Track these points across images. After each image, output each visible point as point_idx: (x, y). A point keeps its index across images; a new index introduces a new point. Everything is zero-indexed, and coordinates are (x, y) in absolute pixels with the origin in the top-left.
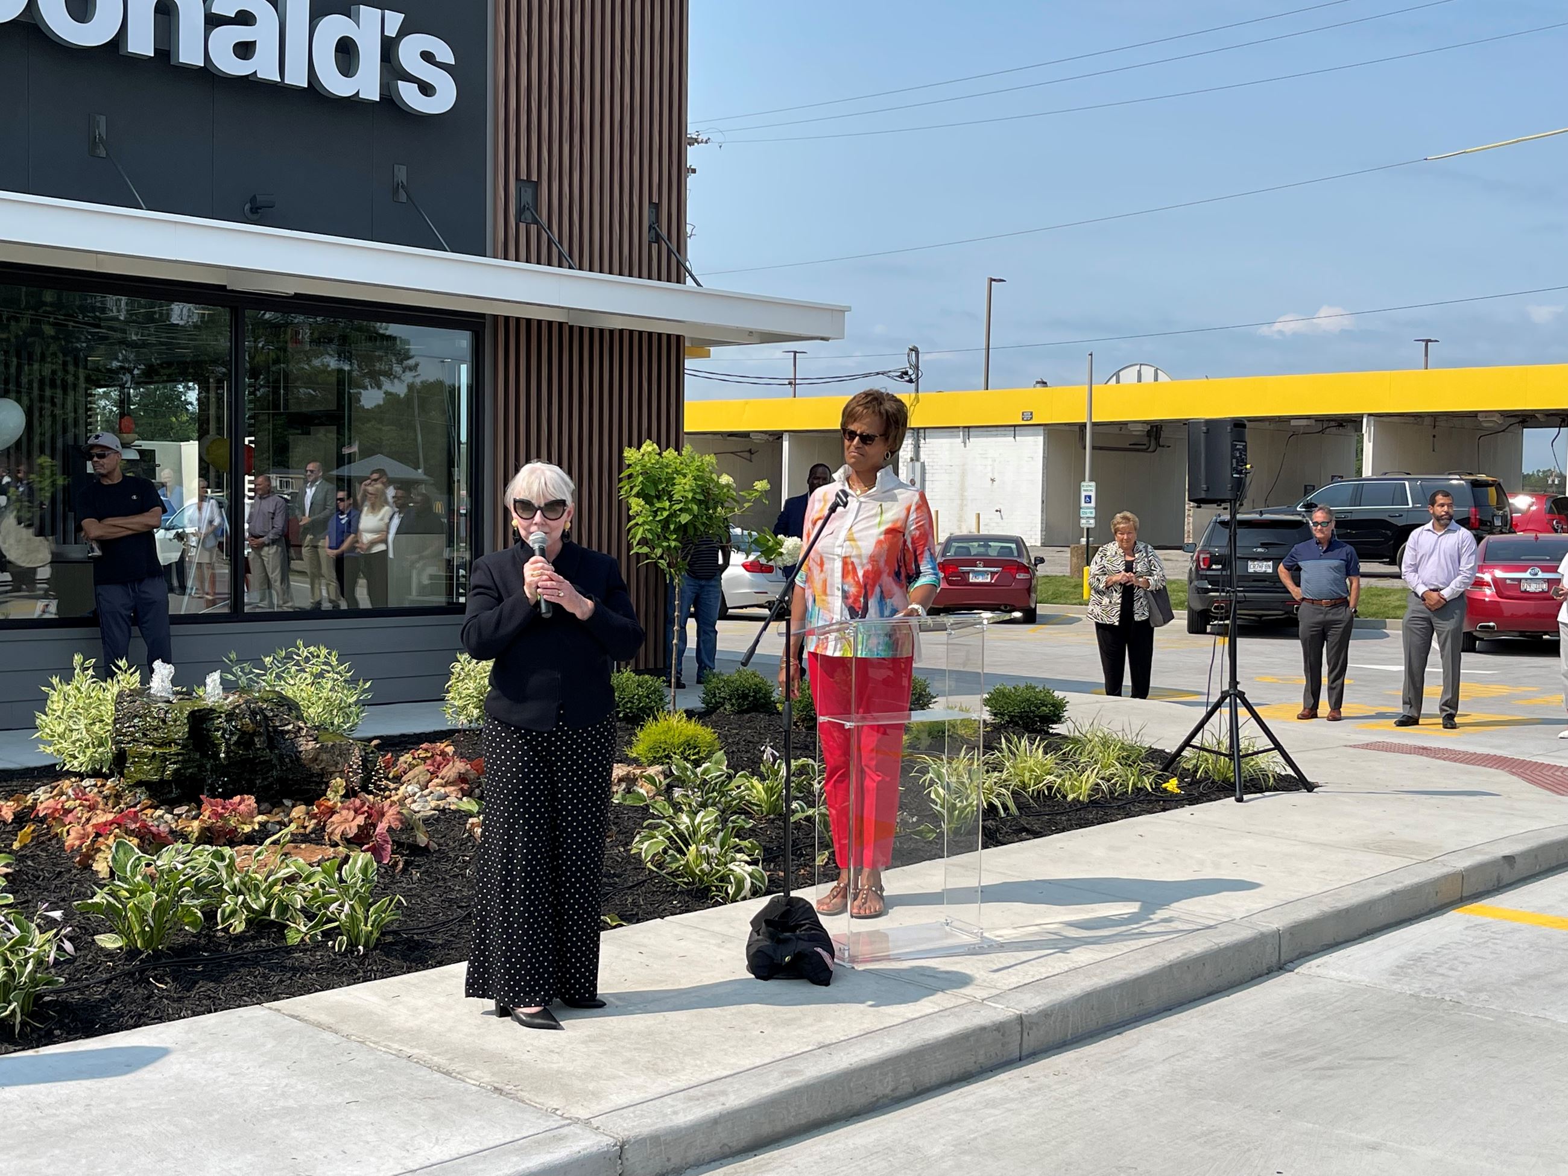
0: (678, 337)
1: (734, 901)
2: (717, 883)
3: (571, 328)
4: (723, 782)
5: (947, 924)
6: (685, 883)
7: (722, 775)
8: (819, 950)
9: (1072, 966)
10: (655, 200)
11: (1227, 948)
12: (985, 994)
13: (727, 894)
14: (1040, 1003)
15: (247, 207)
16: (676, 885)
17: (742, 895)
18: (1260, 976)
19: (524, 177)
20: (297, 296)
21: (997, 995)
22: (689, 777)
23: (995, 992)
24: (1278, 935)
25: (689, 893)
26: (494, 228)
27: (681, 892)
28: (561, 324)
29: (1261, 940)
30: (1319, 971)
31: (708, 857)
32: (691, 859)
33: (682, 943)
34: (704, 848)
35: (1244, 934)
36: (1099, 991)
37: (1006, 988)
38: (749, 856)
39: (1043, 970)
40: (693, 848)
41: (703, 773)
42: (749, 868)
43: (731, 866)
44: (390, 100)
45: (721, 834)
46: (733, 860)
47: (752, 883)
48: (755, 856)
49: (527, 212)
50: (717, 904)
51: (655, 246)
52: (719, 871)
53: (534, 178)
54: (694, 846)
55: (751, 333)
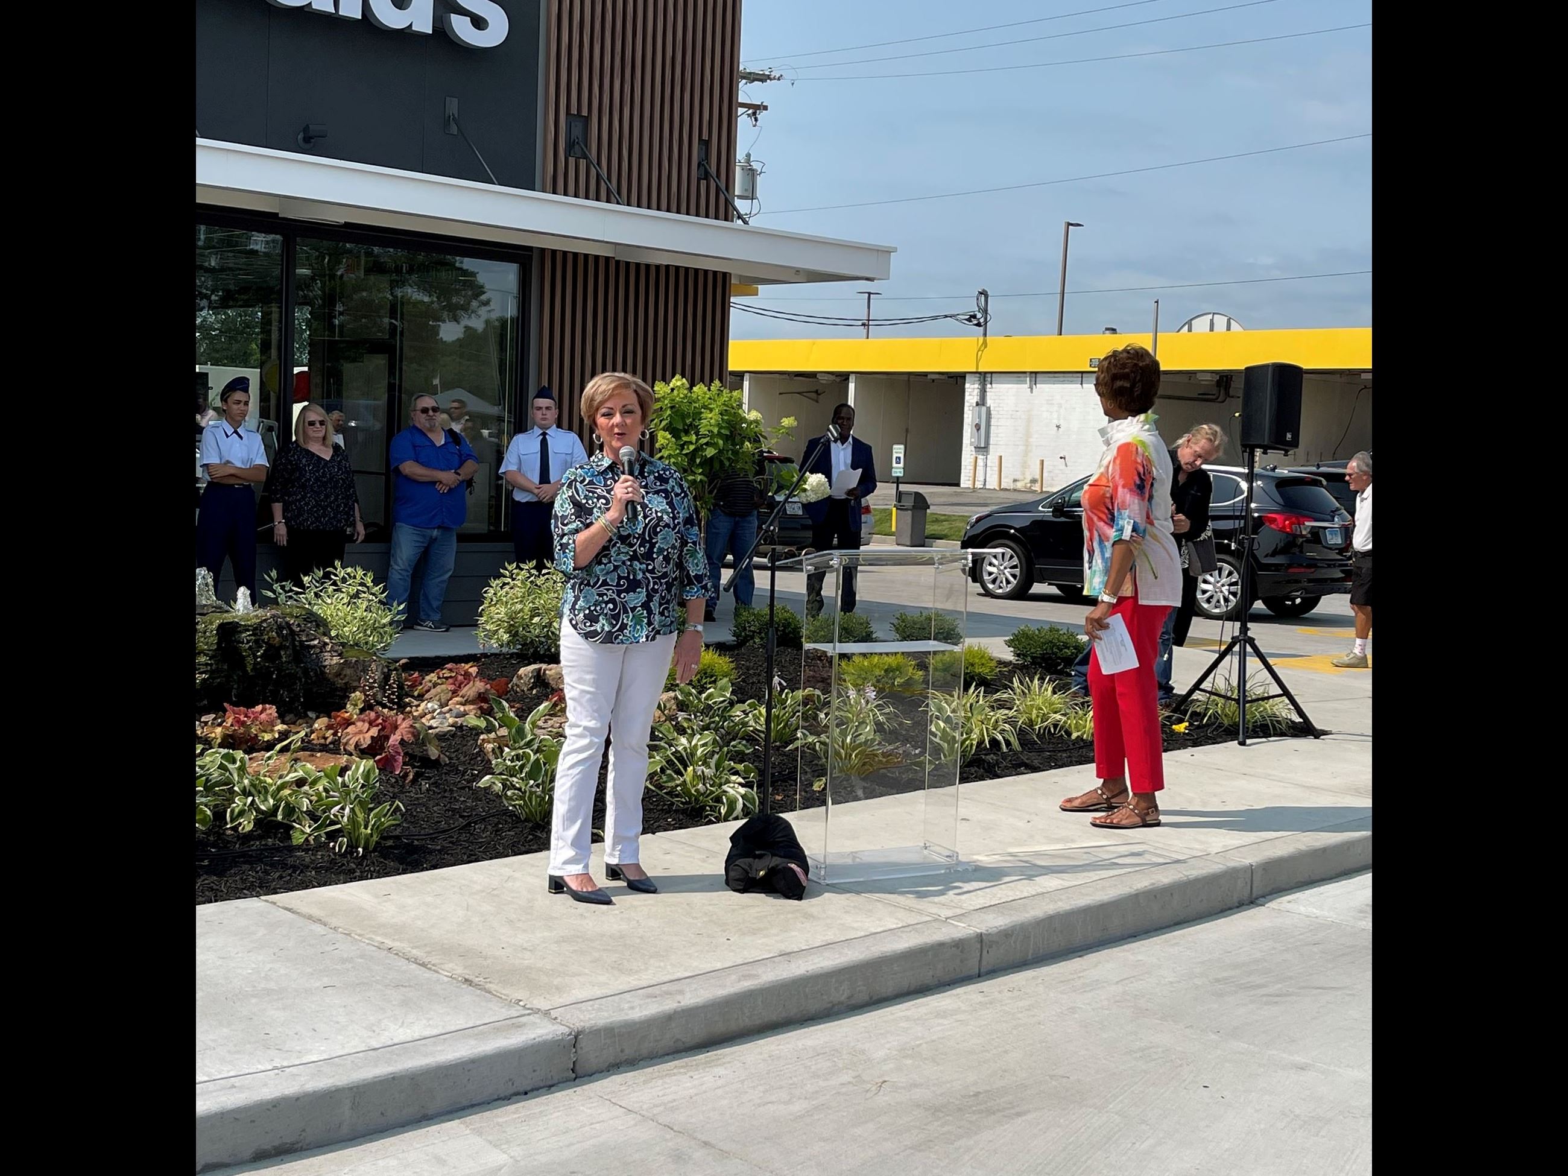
0: (725, 274)
1: (726, 820)
2: (711, 803)
3: (618, 262)
4: (726, 707)
5: (926, 848)
6: (682, 803)
7: (724, 701)
8: (793, 866)
9: (1040, 890)
10: (705, 137)
11: (1197, 881)
12: (950, 913)
13: (720, 813)
14: (1001, 923)
15: (301, 136)
16: (673, 804)
17: (734, 815)
18: (1230, 909)
19: (574, 111)
20: (347, 225)
21: (962, 915)
22: (692, 703)
23: (959, 911)
24: (1251, 870)
25: (683, 812)
26: (544, 164)
27: (676, 811)
28: (607, 259)
29: (1232, 874)
30: (1289, 906)
31: (703, 778)
32: (688, 780)
33: (668, 857)
34: (700, 769)
35: (1215, 867)
36: (1062, 915)
37: (972, 908)
38: (744, 778)
39: (1010, 893)
40: (690, 769)
41: (707, 699)
42: (742, 790)
43: (725, 787)
44: (442, 33)
45: (716, 756)
46: (728, 782)
47: (744, 804)
48: (750, 779)
49: (576, 147)
50: (710, 822)
51: (703, 183)
52: (712, 792)
53: (585, 113)
54: (691, 768)
55: (798, 271)
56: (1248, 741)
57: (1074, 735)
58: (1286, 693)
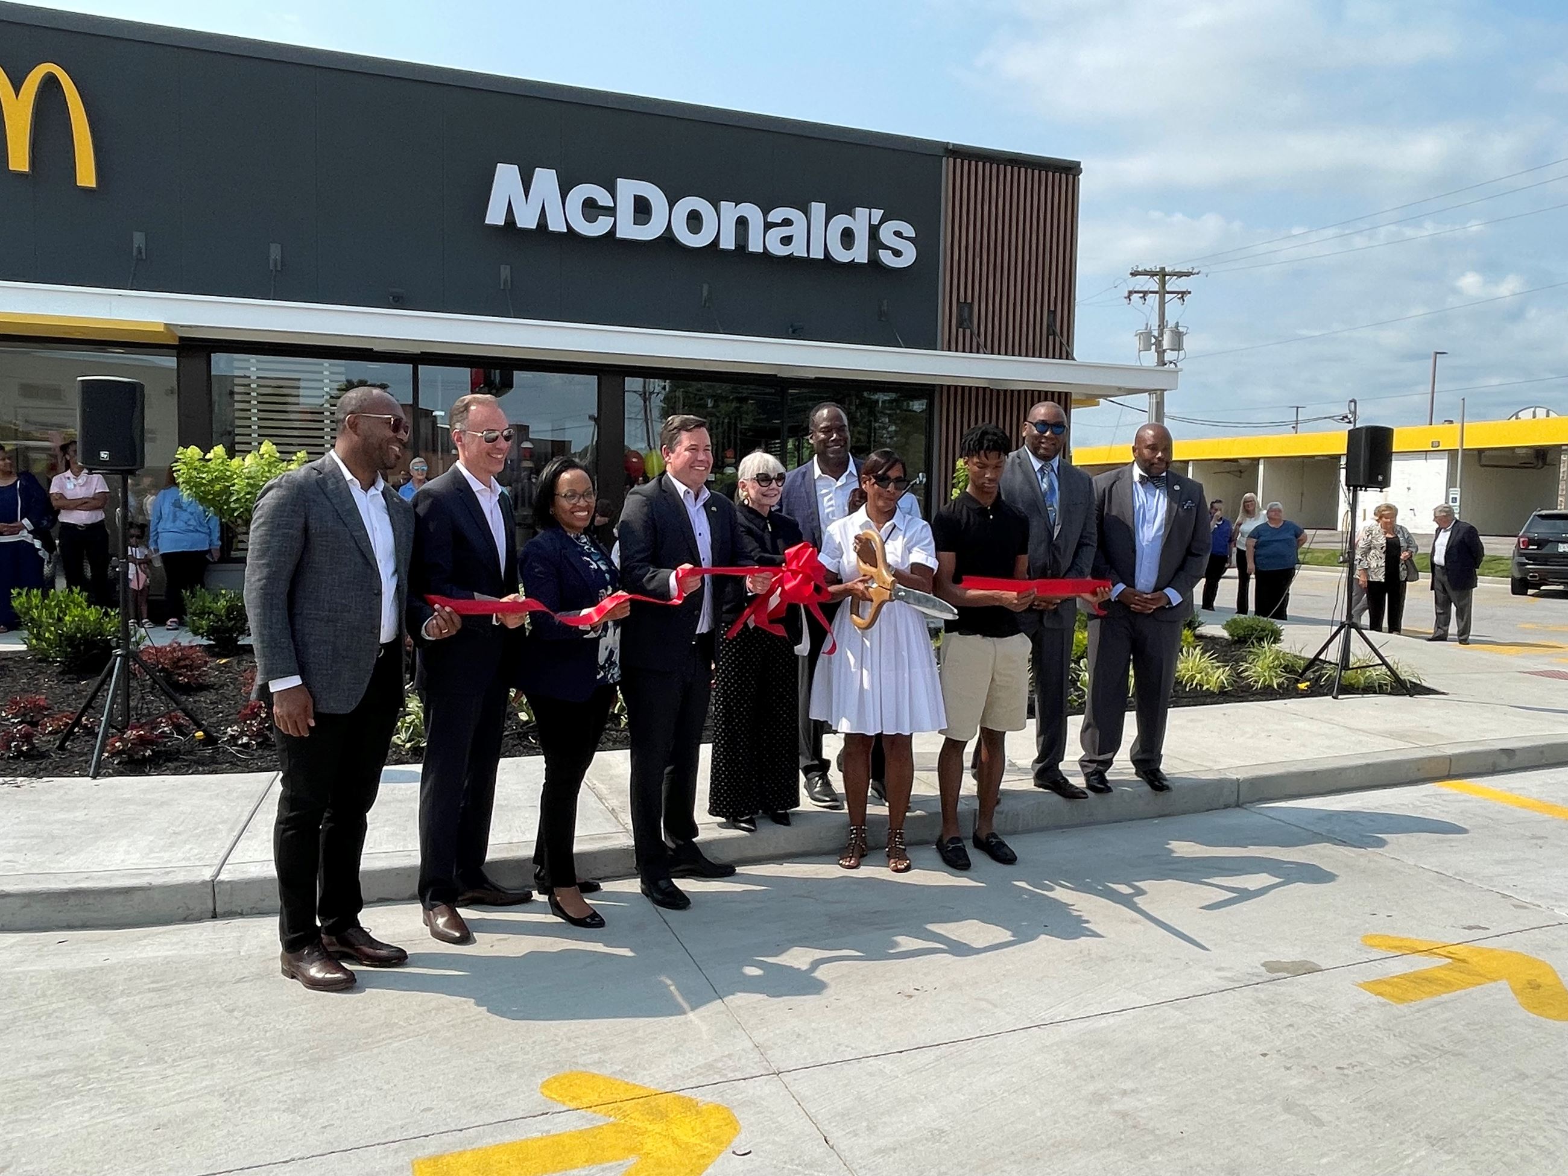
0: (1066, 393)
3: (991, 390)
10: (1052, 308)
15: (790, 329)
19: (962, 300)
20: (817, 379)
24: (1237, 783)
26: (942, 333)
28: (984, 389)
44: (874, 262)
49: (963, 322)
51: (1051, 338)
53: (969, 301)
55: (1119, 389)
56: (1340, 697)
57: (1205, 688)
58: (1385, 663)
